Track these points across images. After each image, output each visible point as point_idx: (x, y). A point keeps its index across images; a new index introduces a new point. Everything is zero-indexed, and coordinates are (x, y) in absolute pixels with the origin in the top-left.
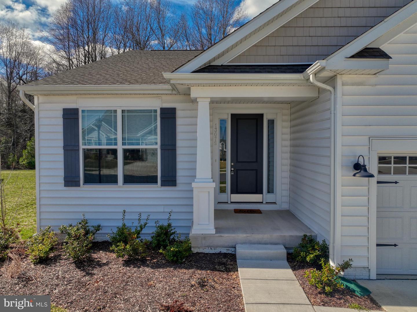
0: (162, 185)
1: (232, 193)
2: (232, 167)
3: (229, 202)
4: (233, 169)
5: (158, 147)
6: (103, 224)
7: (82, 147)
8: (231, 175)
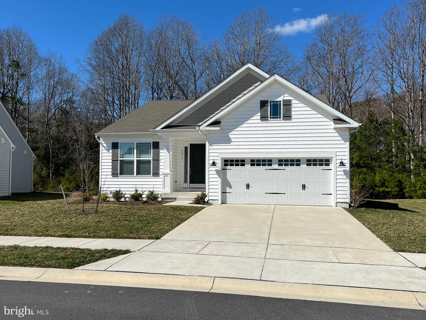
0: (153, 176)
1: (190, 183)
2: (190, 170)
3: (189, 188)
4: (190, 171)
5: (151, 159)
6: (127, 193)
7: (119, 159)
8: (190, 174)
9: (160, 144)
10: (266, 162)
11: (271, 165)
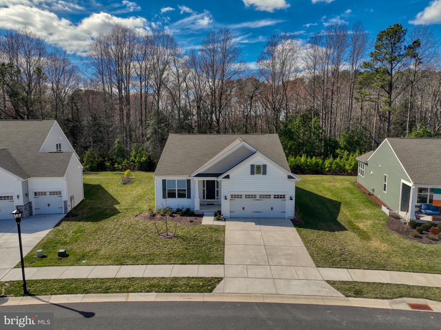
0: (187, 198)
1: (207, 199)
3: (206, 202)
5: (186, 189)
6: (173, 208)
7: (167, 189)
8: (206, 194)
9: (191, 181)
10: (253, 197)
11: (256, 198)
